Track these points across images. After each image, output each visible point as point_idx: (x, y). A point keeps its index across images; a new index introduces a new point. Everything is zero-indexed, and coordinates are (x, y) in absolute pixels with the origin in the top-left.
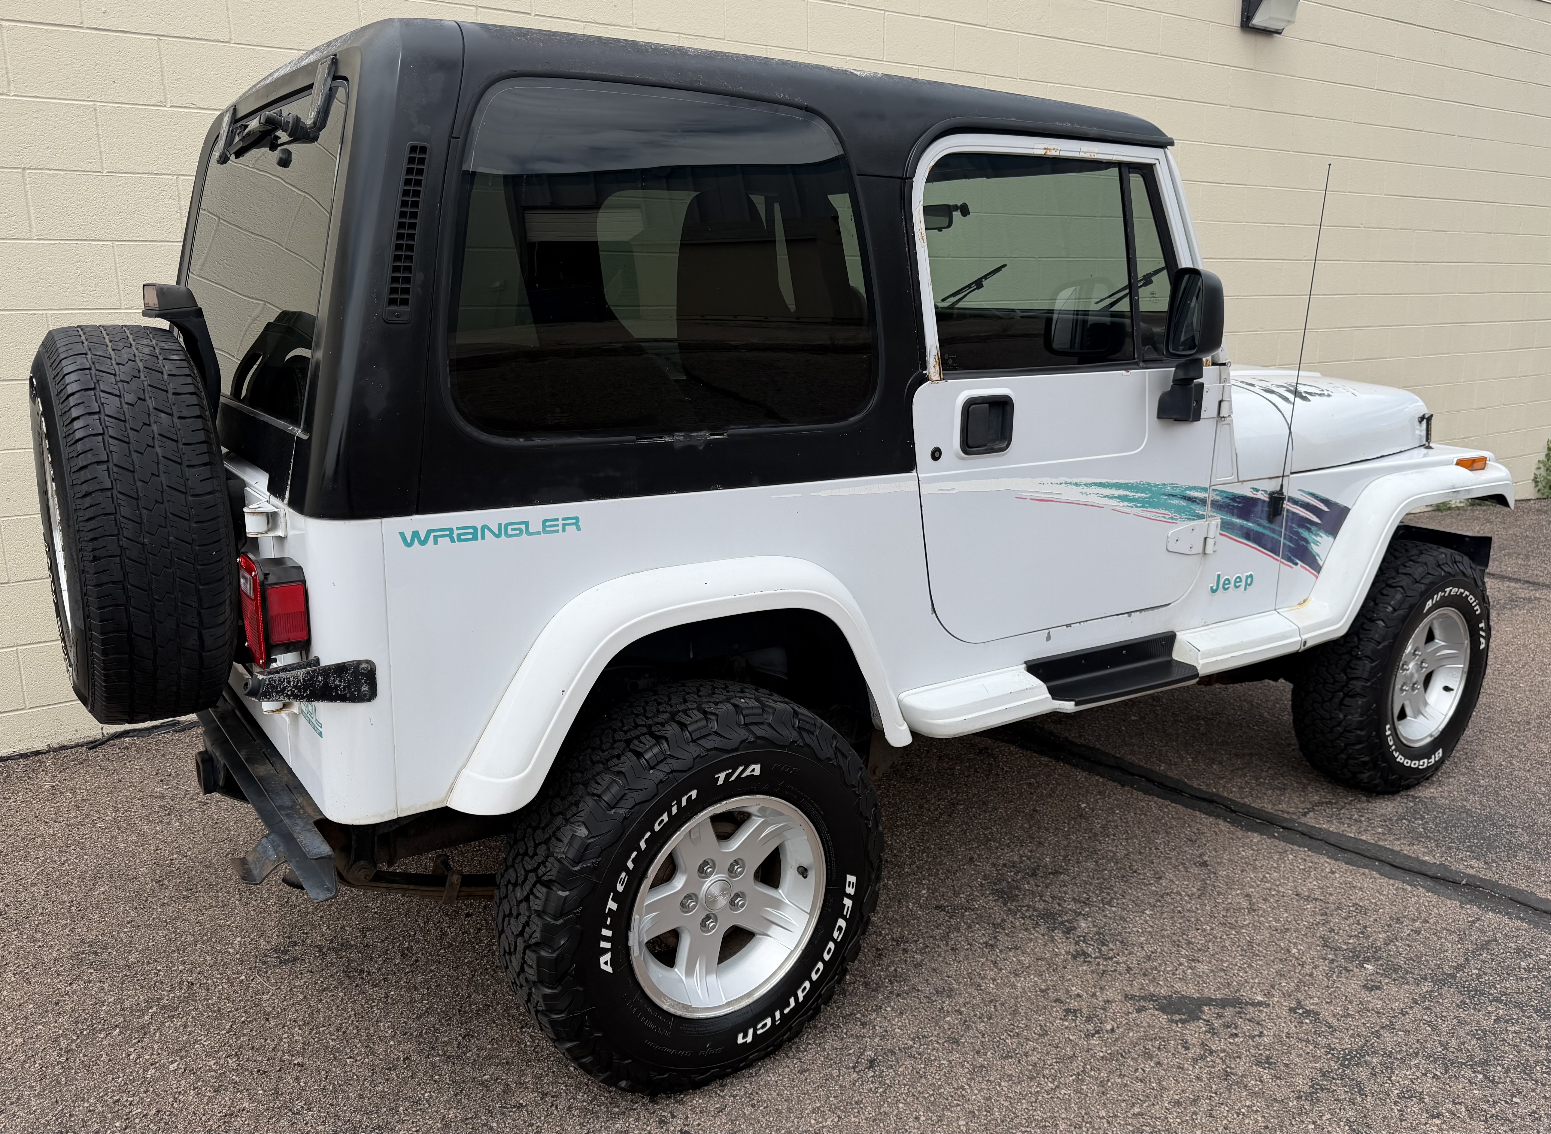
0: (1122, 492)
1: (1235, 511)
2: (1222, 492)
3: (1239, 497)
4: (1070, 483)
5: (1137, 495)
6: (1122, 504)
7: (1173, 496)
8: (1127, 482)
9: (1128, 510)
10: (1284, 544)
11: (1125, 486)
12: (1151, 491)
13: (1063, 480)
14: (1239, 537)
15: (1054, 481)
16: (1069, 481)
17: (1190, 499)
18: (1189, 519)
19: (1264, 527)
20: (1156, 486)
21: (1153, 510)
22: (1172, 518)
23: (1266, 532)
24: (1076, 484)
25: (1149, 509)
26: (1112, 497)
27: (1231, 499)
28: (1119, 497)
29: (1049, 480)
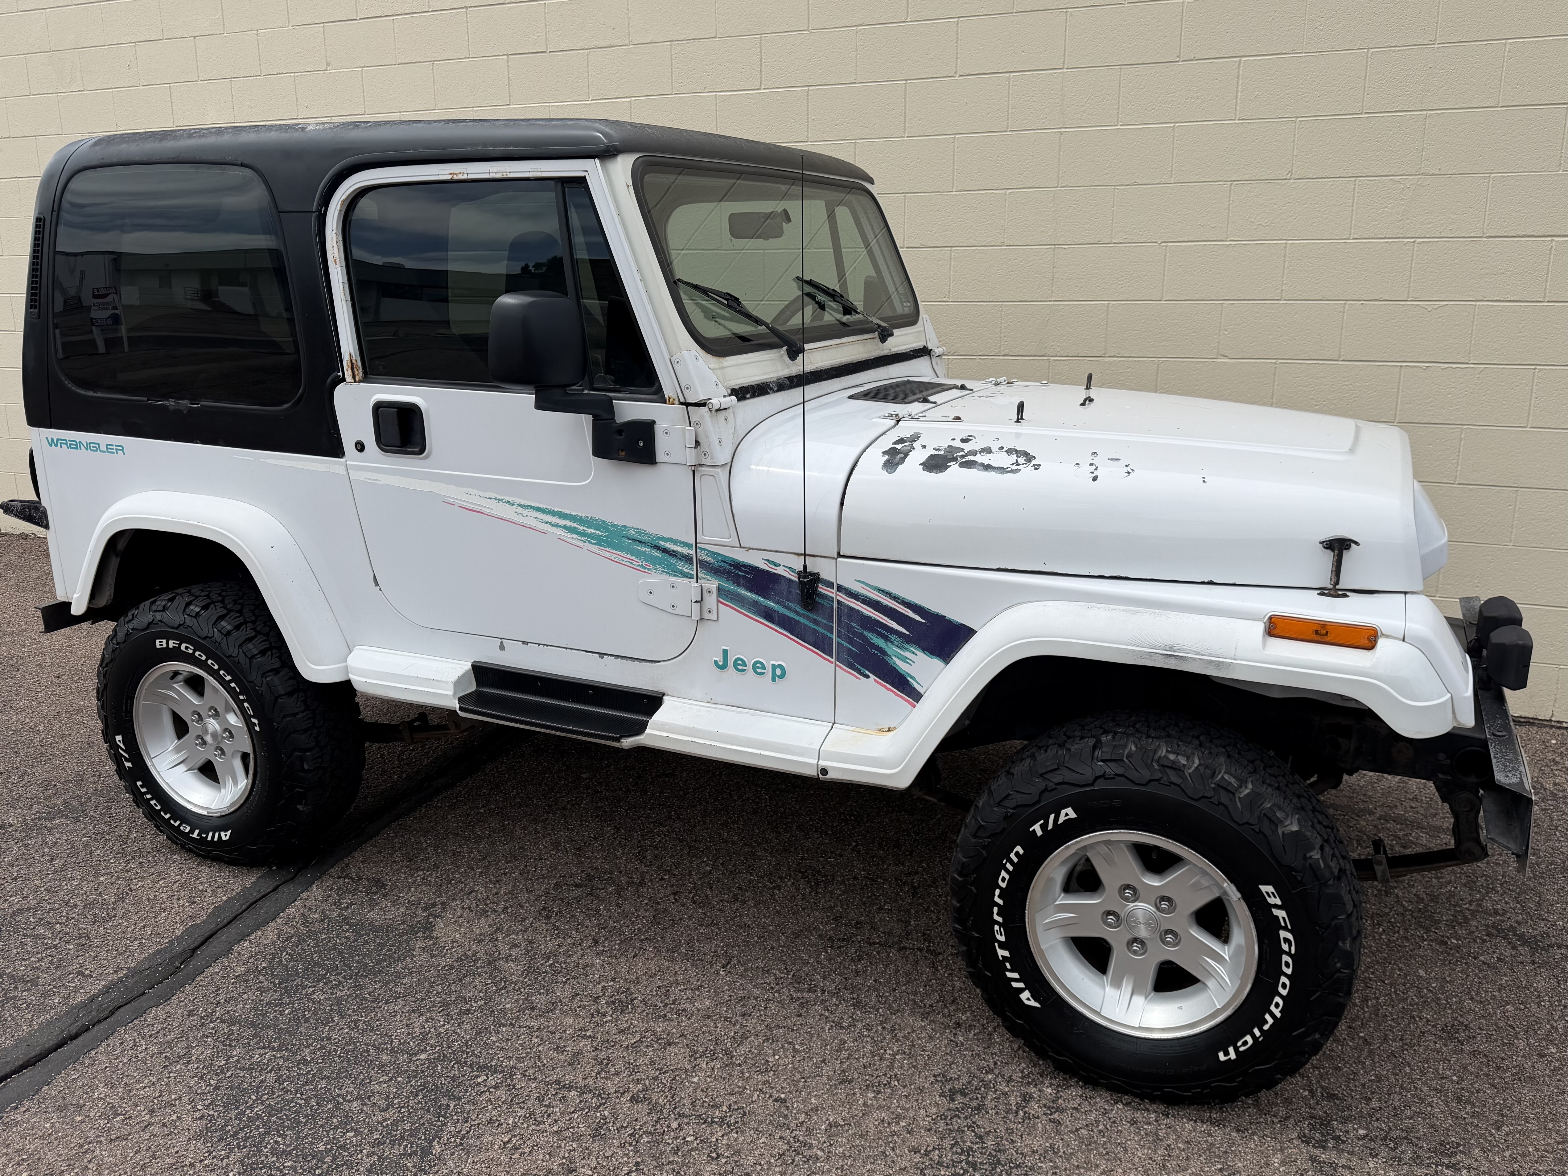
0: (567, 523)
1: (742, 581)
2: (714, 553)
3: (744, 565)
4: (501, 500)
5: (589, 531)
6: (569, 535)
7: (641, 542)
8: (573, 513)
9: (581, 544)
10: (838, 643)
11: (572, 518)
12: (607, 530)
13: (492, 495)
14: (754, 613)
15: (481, 494)
16: (500, 498)
17: (665, 551)
18: (667, 573)
19: (796, 612)
20: (613, 526)
21: (615, 551)
22: (642, 566)
23: (802, 620)
24: (509, 503)
25: (607, 549)
26: (557, 525)
27: (731, 565)
28: (565, 527)
29: (475, 492)
